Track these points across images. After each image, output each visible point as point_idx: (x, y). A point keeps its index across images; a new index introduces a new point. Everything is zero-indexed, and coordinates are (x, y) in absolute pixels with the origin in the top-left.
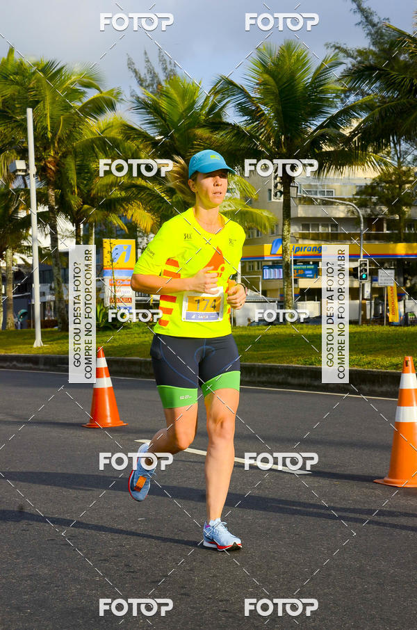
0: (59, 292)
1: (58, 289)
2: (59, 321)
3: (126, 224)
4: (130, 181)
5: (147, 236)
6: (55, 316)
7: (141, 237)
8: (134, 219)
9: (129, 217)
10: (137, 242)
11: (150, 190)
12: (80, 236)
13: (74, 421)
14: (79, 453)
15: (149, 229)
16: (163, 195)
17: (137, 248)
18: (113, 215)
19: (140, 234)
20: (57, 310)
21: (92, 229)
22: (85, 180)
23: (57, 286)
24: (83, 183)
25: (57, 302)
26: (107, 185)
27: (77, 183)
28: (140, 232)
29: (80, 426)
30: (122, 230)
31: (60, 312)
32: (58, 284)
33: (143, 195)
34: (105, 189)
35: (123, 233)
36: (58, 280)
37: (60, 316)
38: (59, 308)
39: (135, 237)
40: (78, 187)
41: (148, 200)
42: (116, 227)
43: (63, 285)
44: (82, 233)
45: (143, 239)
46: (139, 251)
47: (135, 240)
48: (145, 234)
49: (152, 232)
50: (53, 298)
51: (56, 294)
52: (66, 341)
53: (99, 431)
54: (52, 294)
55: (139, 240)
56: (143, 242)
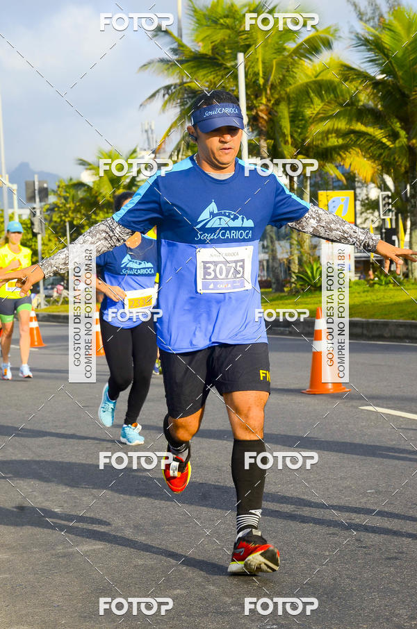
0: (273, 251)
1: (271, 247)
2: (273, 281)
3: (343, 174)
4: (348, 127)
5: (366, 187)
6: (268, 275)
7: (360, 187)
8: (352, 169)
9: (347, 166)
10: (355, 194)
11: (371, 135)
12: (294, 189)
13: (292, 387)
14: (300, 420)
15: (369, 178)
16: (385, 140)
17: (355, 200)
18: (330, 164)
19: (359, 184)
20: (270, 269)
21: (306, 181)
22: (299, 128)
23: (270, 244)
24: (297, 132)
25: (271, 261)
26: (323, 132)
27: (291, 132)
28: (358, 182)
29: (299, 392)
30: (339, 180)
31: (273, 271)
32: (272, 242)
33: (362, 141)
34: (320, 137)
35: (341, 183)
36: (272, 238)
37: (274, 276)
38: (273, 267)
39: (354, 188)
40: (292, 136)
41: (367, 147)
42: (333, 179)
43: (276, 242)
44: (296, 186)
45: (362, 190)
46: (358, 203)
47: (353, 191)
48: (365, 184)
49: (373, 181)
50: (266, 257)
51: (270, 252)
52: (281, 302)
53: (320, 397)
54: (265, 253)
55: (358, 191)
56: (362, 193)
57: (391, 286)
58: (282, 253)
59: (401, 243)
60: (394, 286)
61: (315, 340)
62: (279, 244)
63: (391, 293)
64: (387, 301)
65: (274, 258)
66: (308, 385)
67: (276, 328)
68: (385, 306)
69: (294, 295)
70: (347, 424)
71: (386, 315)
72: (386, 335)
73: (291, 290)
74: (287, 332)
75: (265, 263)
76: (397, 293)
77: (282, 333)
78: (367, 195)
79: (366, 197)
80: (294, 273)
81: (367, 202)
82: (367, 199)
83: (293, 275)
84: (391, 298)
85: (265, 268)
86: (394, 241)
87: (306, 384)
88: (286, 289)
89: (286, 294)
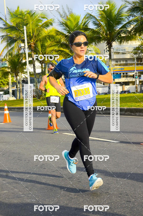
0: (37, 86)
2: (37, 95)
4: (58, 49)
11: (65, 51)
12: (43, 68)
13: (42, 128)
16: (69, 53)
21: (46, 65)
22: (44, 49)
23: (36, 84)
24: (43, 50)
25: (36, 89)
26: (51, 50)
27: (41, 50)
29: (45, 129)
31: (37, 93)
33: (63, 53)
34: (50, 52)
36: (36, 82)
37: (37, 94)
38: (37, 91)
40: (42, 52)
41: (64, 55)
44: (43, 67)
50: (35, 88)
51: (36, 87)
54: (35, 87)
61: (49, 113)
65: (37, 89)
66: (47, 127)
69: (43, 100)
70: (59, 138)
73: (42, 99)
75: (35, 90)
80: (43, 93)
83: (43, 94)
85: (35, 91)
88: (41, 98)
89: (41, 100)
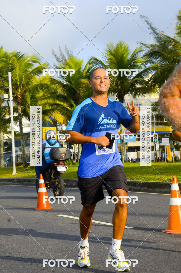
0: (23, 151)
1: (23, 149)
2: (24, 163)
3: (52, 121)
6: (22, 161)
8: (55, 118)
9: (53, 117)
13: (30, 207)
14: (32, 221)
15: (62, 122)
16: (68, 107)
18: (47, 117)
19: (59, 124)
20: (22, 158)
22: (34, 102)
25: (23, 155)
27: (31, 103)
28: (58, 123)
29: (33, 209)
30: (50, 123)
31: (24, 159)
32: (23, 147)
33: (59, 108)
36: (23, 145)
37: (24, 161)
38: (24, 157)
39: (56, 126)
40: (31, 105)
42: (48, 122)
43: (25, 147)
45: (60, 127)
46: (58, 132)
47: (56, 127)
48: (61, 124)
49: (64, 123)
50: (21, 153)
52: (27, 172)
53: (41, 211)
54: (21, 151)
55: (58, 127)
56: (60, 128)
57: (71, 165)
58: (27, 152)
59: (75, 148)
60: (72, 165)
61: (40, 187)
62: (26, 148)
63: (71, 168)
64: (69, 171)
66: (36, 206)
67: (24, 183)
68: (68, 173)
71: (68, 177)
72: (69, 185)
74: (29, 184)
75: (21, 155)
76: (73, 168)
77: (27, 185)
78: (62, 129)
79: (61, 129)
81: (62, 131)
82: (62, 130)
84: (70, 170)
85: (21, 157)
86: (72, 147)
87: (35, 206)
